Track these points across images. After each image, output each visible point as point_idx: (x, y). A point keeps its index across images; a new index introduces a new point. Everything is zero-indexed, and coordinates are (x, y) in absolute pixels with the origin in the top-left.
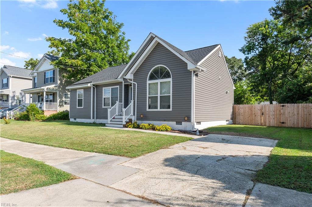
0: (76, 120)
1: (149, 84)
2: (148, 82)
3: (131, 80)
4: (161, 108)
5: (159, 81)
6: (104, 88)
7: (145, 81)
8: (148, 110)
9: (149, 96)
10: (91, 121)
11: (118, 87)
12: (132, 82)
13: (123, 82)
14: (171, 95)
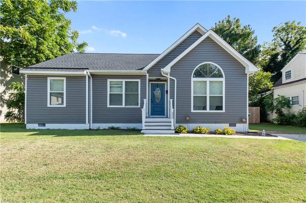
0: (45, 126)
1: (194, 81)
2: (193, 79)
3: (167, 74)
4: (210, 109)
5: (208, 80)
6: (109, 81)
7: (189, 77)
8: (192, 111)
9: (194, 95)
10: (86, 126)
11: (139, 80)
12: (169, 77)
13: (148, 75)
14: (224, 95)
